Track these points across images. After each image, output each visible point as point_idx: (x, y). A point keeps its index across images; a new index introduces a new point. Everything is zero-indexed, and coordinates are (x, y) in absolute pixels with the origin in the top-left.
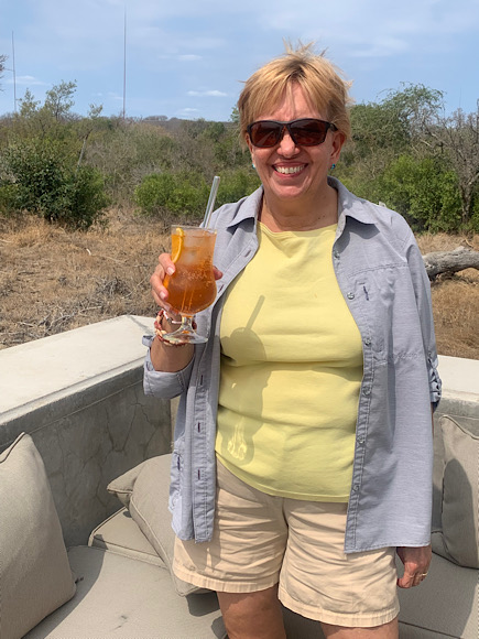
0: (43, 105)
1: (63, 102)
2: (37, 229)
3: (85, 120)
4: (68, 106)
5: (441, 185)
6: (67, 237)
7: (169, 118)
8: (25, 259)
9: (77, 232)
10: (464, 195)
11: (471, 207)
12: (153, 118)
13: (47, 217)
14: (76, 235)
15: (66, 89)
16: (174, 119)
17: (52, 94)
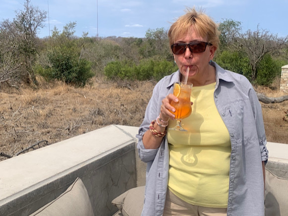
0: (62, 32)
1: (71, 31)
2: (62, 87)
3: (80, 38)
4: (73, 33)
5: (242, 64)
6: (75, 90)
7: (117, 37)
8: (57, 101)
9: (79, 88)
10: (252, 68)
11: (256, 73)
12: (110, 37)
13: (66, 82)
14: (79, 89)
15: (72, 25)
16: (120, 37)
17: (66, 28)
